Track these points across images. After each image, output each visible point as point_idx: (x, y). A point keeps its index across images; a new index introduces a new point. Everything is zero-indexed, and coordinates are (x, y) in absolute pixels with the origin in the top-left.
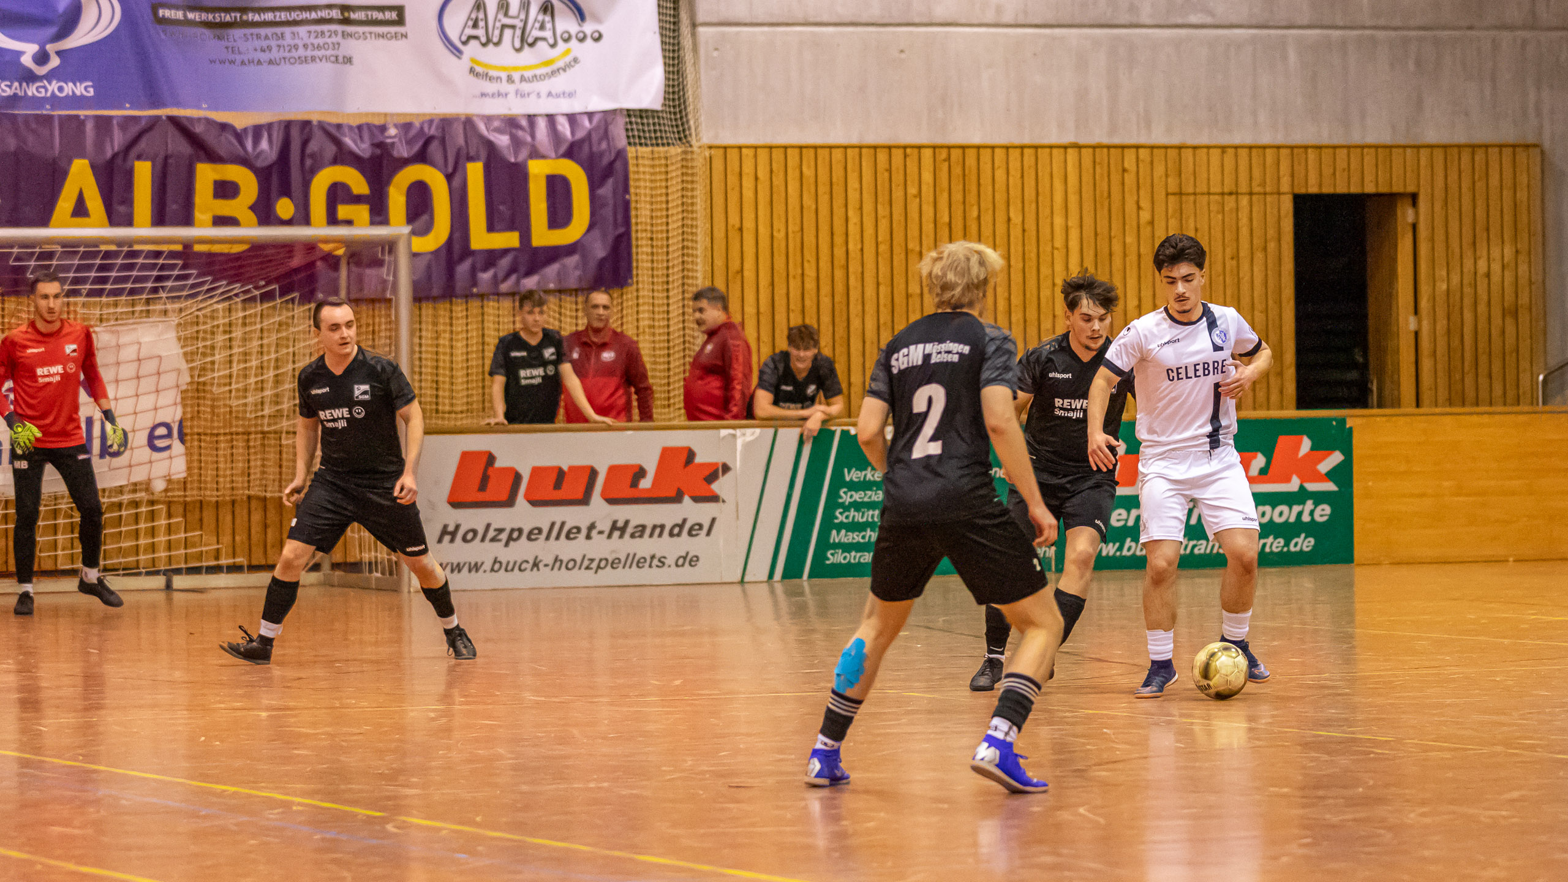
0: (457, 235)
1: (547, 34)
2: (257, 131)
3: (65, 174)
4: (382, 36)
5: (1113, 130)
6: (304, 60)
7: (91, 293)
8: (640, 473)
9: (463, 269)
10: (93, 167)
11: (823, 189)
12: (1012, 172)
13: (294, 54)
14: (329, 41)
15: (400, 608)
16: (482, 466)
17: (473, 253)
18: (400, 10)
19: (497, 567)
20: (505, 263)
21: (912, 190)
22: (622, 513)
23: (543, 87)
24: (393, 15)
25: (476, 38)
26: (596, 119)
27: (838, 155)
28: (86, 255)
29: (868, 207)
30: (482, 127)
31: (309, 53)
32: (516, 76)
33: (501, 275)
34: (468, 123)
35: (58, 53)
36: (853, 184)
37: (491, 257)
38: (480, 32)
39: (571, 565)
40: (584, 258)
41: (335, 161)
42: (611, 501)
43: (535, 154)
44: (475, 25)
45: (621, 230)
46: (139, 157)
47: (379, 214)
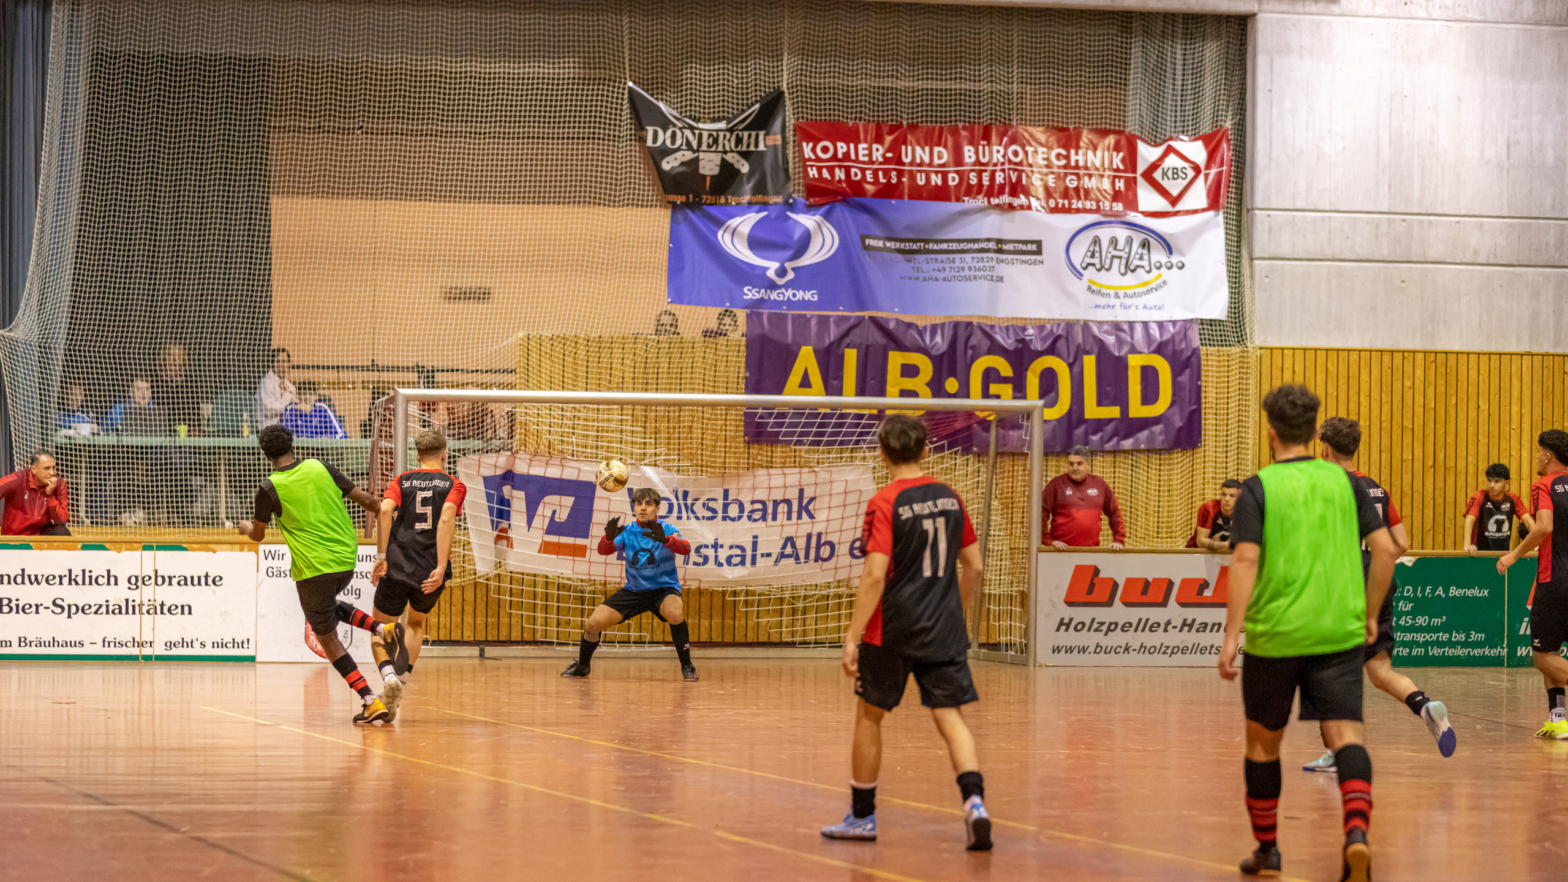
0: (1075, 408)
1: (1145, 263)
2: (934, 329)
3: (796, 355)
4: (1025, 262)
5: (1557, 343)
6: (968, 279)
7: (813, 443)
8: (1205, 584)
9: (1079, 431)
10: (815, 351)
11: (1343, 381)
12: (1482, 372)
13: (962, 274)
14: (987, 265)
15: (1027, 677)
16: (1090, 576)
17: (1086, 421)
18: (1039, 243)
19: (1099, 650)
20: (1109, 428)
21: (1408, 383)
22: (1191, 613)
23: (1140, 301)
24: (1034, 247)
25: (1094, 265)
26: (1178, 326)
27: (1354, 356)
28: (810, 416)
29: (1375, 395)
30: (1095, 329)
31: (972, 273)
32: (1121, 293)
33: (1105, 439)
34: (1086, 326)
35: (794, 269)
36: (1365, 378)
37: (1099, 425)
38: (1096, 261)
39: (1152, 650)
40: (1166, 426)
41: (989, 352)
42: (1183, 605)
43: (1134, 350)
44: (1093, 256)
45: (1194, 407)
46: (848, 346)
47: (1020, 391)
